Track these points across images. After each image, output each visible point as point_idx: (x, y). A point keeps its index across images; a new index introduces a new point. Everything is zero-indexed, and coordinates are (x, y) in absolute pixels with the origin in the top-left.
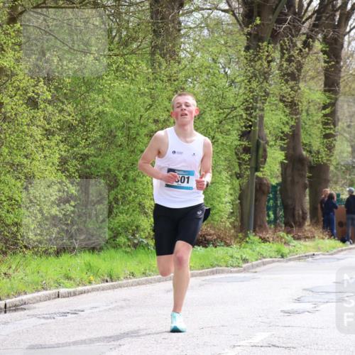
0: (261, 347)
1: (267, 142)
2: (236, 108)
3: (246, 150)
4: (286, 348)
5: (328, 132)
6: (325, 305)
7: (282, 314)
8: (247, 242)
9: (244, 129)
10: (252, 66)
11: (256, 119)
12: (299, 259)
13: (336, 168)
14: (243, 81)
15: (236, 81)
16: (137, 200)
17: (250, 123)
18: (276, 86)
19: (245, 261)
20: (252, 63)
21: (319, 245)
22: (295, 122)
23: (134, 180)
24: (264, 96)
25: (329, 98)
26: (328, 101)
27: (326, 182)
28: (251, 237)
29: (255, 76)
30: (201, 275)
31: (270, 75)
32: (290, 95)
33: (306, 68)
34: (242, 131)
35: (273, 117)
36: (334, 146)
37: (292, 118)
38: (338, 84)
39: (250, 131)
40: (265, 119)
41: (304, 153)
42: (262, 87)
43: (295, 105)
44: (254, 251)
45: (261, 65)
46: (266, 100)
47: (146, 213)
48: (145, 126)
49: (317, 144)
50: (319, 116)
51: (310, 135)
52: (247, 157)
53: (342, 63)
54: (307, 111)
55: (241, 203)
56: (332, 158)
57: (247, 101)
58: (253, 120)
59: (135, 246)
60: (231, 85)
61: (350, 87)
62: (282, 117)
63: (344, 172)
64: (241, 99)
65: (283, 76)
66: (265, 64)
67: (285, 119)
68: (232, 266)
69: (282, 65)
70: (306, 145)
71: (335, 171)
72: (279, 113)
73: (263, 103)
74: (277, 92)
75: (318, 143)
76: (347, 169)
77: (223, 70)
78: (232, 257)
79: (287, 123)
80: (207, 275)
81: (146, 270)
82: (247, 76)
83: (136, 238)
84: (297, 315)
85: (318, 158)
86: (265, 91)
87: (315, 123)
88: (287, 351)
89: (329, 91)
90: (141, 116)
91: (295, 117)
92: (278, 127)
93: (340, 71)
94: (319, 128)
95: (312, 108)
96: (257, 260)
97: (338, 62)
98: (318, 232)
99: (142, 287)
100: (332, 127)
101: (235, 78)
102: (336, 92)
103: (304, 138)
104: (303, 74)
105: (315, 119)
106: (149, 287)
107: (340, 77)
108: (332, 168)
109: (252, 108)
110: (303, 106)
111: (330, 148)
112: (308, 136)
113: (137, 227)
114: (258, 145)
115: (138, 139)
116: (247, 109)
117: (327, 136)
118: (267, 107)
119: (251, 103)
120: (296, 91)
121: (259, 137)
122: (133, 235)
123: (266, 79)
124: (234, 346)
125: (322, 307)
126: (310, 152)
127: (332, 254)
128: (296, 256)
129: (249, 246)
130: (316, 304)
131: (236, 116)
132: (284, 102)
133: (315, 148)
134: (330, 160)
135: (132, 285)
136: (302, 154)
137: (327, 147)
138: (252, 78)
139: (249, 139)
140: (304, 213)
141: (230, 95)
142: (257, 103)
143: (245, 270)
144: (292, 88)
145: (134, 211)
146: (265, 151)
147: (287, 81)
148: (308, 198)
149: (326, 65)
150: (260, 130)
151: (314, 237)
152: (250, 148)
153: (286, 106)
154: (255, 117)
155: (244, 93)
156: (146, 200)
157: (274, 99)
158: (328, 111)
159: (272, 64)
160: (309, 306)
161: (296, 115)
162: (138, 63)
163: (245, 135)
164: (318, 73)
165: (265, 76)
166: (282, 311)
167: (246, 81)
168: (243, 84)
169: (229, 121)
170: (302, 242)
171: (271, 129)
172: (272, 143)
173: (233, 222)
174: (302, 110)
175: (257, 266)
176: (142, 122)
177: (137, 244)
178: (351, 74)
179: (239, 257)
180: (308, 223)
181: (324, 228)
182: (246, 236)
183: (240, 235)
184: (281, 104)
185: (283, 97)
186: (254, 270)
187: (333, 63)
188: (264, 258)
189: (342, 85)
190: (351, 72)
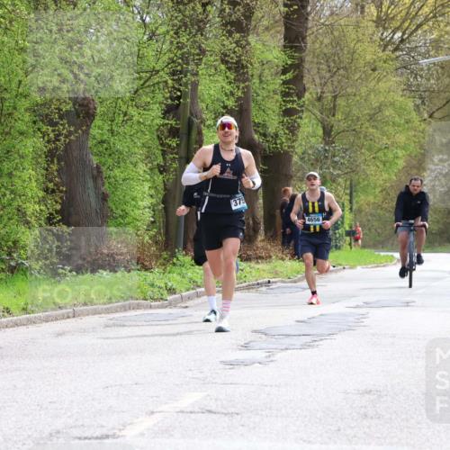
0: (191, 412)
1: (203, 122)
2: (158, 72)
3: (174, 132)
4: (226, 414)
5: (289, 106)
6: (284, 353)
7: (221, 366)
8: (174, 264)
9: (170, 101)
10: (180, 11)
11: (187, 87)
12: (249, 288)
13: (302, 159)
14: (168, 32)
15: (158, 32)
16: (15, 204)
17: (179, 94)
18: (215, 40)
19: (171, 291)
20: (181, 6)
21: (278, 269)
22: (243, 93)
23: (10, 175)
24: (198, 55)
25: (291, 57)
26: (289, 62)
27: (288, 178)
28: (181, 258)
29: (185, 25)
30: (108, 311)
31: (205, 24)
32: (234, 52)
33: (258, 14)
34: (167, 105)
35: (212, 85)
36: (299, 126)
37: (238, 87)
38: (304, 38)
39: (178, 105)
40: (199, 88)
41: (256, 137)
42: (195, 42)
43: (243, 67)
44: (183, 277)
45: (193, 9)
46: (200, 60)
47: (28, 223)
48: (25, 97)
49: (274, 123)
50: (276, 83)
51: (264, 111)
52: (173, 143)
53: (309, 9)
54: (260, 76)
55: (165, 208)
56: (296, 144)
57: (173, 62)
58: (182, 88)
59: (12, 270)
60: (150, 39)
61: (322, 43)
62: (224, 85)
63: (312, 164)
64: (165, 58)
65: (225, 25)
66: (199, 9)
67: (228, 88)
68: (153, 299)
69: (224, 10)
70: (257, 125)
71: (300, 163)
72: (220, 78)
73: (197, 65)
74: (217, 48)
75: (276, 123)
76: (317, 160)
77: (139, 17)
78: (152, 285)
79: (232, 94)
80: (117, 311)
81: (26, 304)
82: (173, 26)
83: (13, 259)
84: (242, 368)
85: (276, 144)
86: (200, 47)
87: (271, 94)
88: (226, 419)
89: (291, 47)
90: (20, 82)
91: (242, 85)
92: (218, 100)
93: (307, 19)
94: (277, 101)
95: (267, 71)
96: (188, 290)
97: (304, 7)
98: (276, 250)
99: (22, 329)
100: (295, 99)
101: (157, 28)
102: (300, 50)
103: (256, 116)
104: (253, 23)
105: (271, 87)
106: (32, 328)
107: (307, 29)
108: (295, 158)
109: (181, 72)
110: (254, 70)
111: (293, 129)
112: (261, 112)
113: (15, 242)
114: (190, 125)
115: (16, 114)
116: (173, 73)
117: (288, 113)
118: (202, 70)
119: (179, 64)
120: (243, 47)
121: (192, 114)
122: (9, 254)
123: (201, 30)
124: (152, 413)
125: (279, 356)
126: (265, 135)
127: (295, 282)
128: (244, 284)
129: (177, 269)
130: (270, 353)
131: (158, 83)
132: (227, 62)
133: (271, 130)
134: (293, 147)
135: (7, 327)
136: (253, 139)
137: (288, 128)
138: (180, 27)
139: (177, 117)
140: (256, 223)
141: (150, 53)
142: (188, 64)
143: (171, 305)
144: (237, 43)
145: (9, 219)
146: (200, 133)
147: (230, 33)
148: (261, 201)
149: (286, 9)
150: (192, 103)
151: (270, 257)
152: (178, 130)
153: (229, 69)
154: (186, 85)
155: (170, 51)
156: (28, 204)
157: (212, 59)
158: (289, 76)
159: (209, 8)
160: (260, 355)
161: (244, 81)
162: (14, 5)
163: (170, 110)
164: (276, 22)
165: (200, 25)
166: (221, 362)
167: (172, 33)
168: (168, 37)
169: (147, 90)
170: (253, 264)
171: (209, 101)
172: (210, 122)
173: (155, 236)
174: (252, 76)
175: (189, 298)
176: (20, 90)
177: (15, 267)
178: (323, 24)
179: (163, 285)
180: (261, 237)
181: (283, 244)
182: (173, 255)
183: (165, 255)
184: (223, 67)
185: (226, 55)
186: (184, 305)
187: (296, 7)
188: (199, 287)
189: (309, 40)
190: (322, 21)
